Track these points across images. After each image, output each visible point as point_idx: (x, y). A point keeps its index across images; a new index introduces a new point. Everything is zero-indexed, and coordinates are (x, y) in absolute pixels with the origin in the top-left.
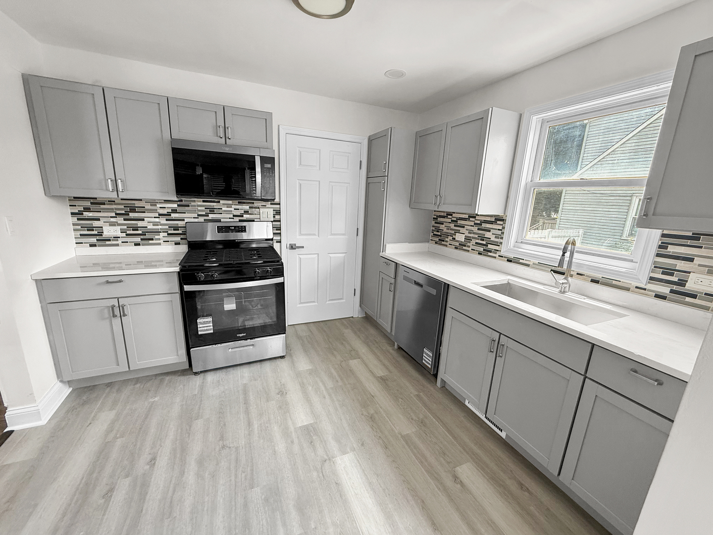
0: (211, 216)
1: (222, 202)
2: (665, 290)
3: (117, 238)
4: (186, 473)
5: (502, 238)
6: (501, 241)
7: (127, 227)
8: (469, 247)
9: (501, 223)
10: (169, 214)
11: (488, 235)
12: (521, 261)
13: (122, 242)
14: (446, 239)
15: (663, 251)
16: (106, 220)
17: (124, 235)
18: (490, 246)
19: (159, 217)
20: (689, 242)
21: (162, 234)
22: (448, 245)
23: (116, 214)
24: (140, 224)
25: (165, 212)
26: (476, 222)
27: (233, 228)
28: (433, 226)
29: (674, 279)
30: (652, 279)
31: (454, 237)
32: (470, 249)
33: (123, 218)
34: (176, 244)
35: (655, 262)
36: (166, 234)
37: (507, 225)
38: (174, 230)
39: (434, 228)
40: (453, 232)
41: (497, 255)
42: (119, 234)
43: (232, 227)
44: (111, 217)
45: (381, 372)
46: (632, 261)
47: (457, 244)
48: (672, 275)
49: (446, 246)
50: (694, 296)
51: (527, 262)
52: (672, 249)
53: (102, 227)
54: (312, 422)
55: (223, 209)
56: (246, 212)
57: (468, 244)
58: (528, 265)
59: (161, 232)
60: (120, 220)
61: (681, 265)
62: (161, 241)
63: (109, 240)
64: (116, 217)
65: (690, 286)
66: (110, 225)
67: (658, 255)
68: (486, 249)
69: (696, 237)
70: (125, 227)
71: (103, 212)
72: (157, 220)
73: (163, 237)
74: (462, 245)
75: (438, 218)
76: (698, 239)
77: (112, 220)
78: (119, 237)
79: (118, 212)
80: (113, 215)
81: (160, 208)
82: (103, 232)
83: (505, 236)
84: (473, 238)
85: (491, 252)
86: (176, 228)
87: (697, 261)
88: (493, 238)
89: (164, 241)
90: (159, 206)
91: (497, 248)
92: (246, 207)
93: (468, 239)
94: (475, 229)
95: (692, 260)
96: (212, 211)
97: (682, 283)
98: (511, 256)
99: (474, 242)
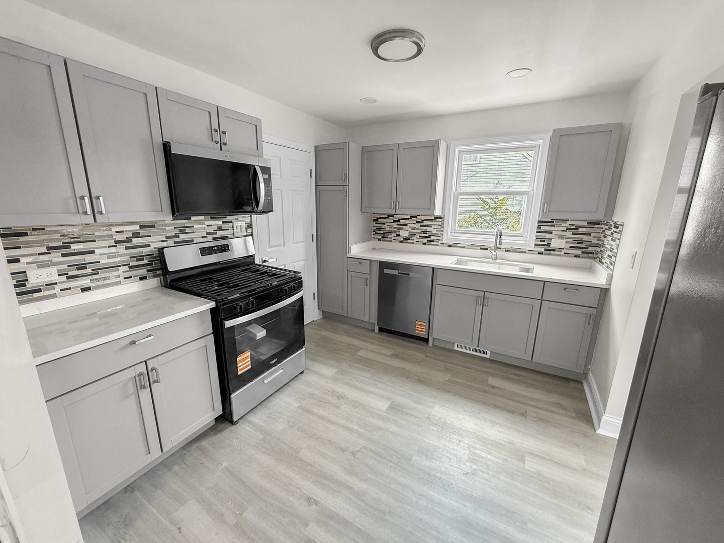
0: (182, 237)
1: (193, 218)
2: (542, 249)
3: (51, 285)
4: (352, 486)
5: (443, 231)
6: (442, 233)
7: (68, 266)
8: (413, 240)
9: (440, 220)
10: (129, 240)
11: (429, 229)
12: (458, 245)
13: (61, 290)
14: (390, 236)
15: (539, 230)
16: (30, 259)
17: (64, 278)
18: (432, 238)
19: (116, 246)
20: (550, 224)
21: (122, 269)
22: (393, 241)
23: (48, 248)
24: (88, 258)
25: (122, 237)
26: (418, 220)
27: (216, 248)
28: (374, 227)
29: (545, 243)
30: (536, 245)
31: (398, 233)
32: (414, 241)
33: (60, 254)
34: (141, 279)
35: (536, 236)
36: (126, 268)
37: (445, 222)
38: (138, 260)
39: (375, 228)
40: (396, 230)
41: (439, 244)
42: (56, 278)
43: (214, 247)
44: (40, 254)
45: (389, 352)
46: (523, 236)
47: (402, 239)
48: (544, 241)
49: (391, 241)
50: (554, 250)
51: (463, 245)
52: (543, 228)
53: (25, 272)
54: (390, 403)
55: (195, 226)
56: (220, 229)
57: (413, 238)
58: (464, 247)
59: (120, 266)
60: (56, 256)
61: (548, 236)
62: (121, 279)
63: (39, 291)
64: (49, 253)
65: (553, 246)
66: (39, 267)
67: (537, 232)
68: (428, 239)
69: (552, 221)
70: (65, 266)
71: (24, 247)
72: (113, 250)
73: (123, 272)
74: (406, 239)
75: (378, 220)
76: (553, 222)
77: (42, 258)
78: (56, 283)
79: (52, 245)
80: (44, 250)
81: (117, 232)
82: (27, 280)
83: (445, 229)
84: (416, 233)
85: (434, 241)
86: (140, 258)
87: (554, 233)
88: (434, 232)
89: (125, 278)
90: (114, 229)
91: (438, 238)
92: (219, 222)
93: (412, 234)
94: (418, 226)
95: (551, 233)
96: (182, 230)
97: (549, 245)
98: (451, 243)
99: (418, 235)
